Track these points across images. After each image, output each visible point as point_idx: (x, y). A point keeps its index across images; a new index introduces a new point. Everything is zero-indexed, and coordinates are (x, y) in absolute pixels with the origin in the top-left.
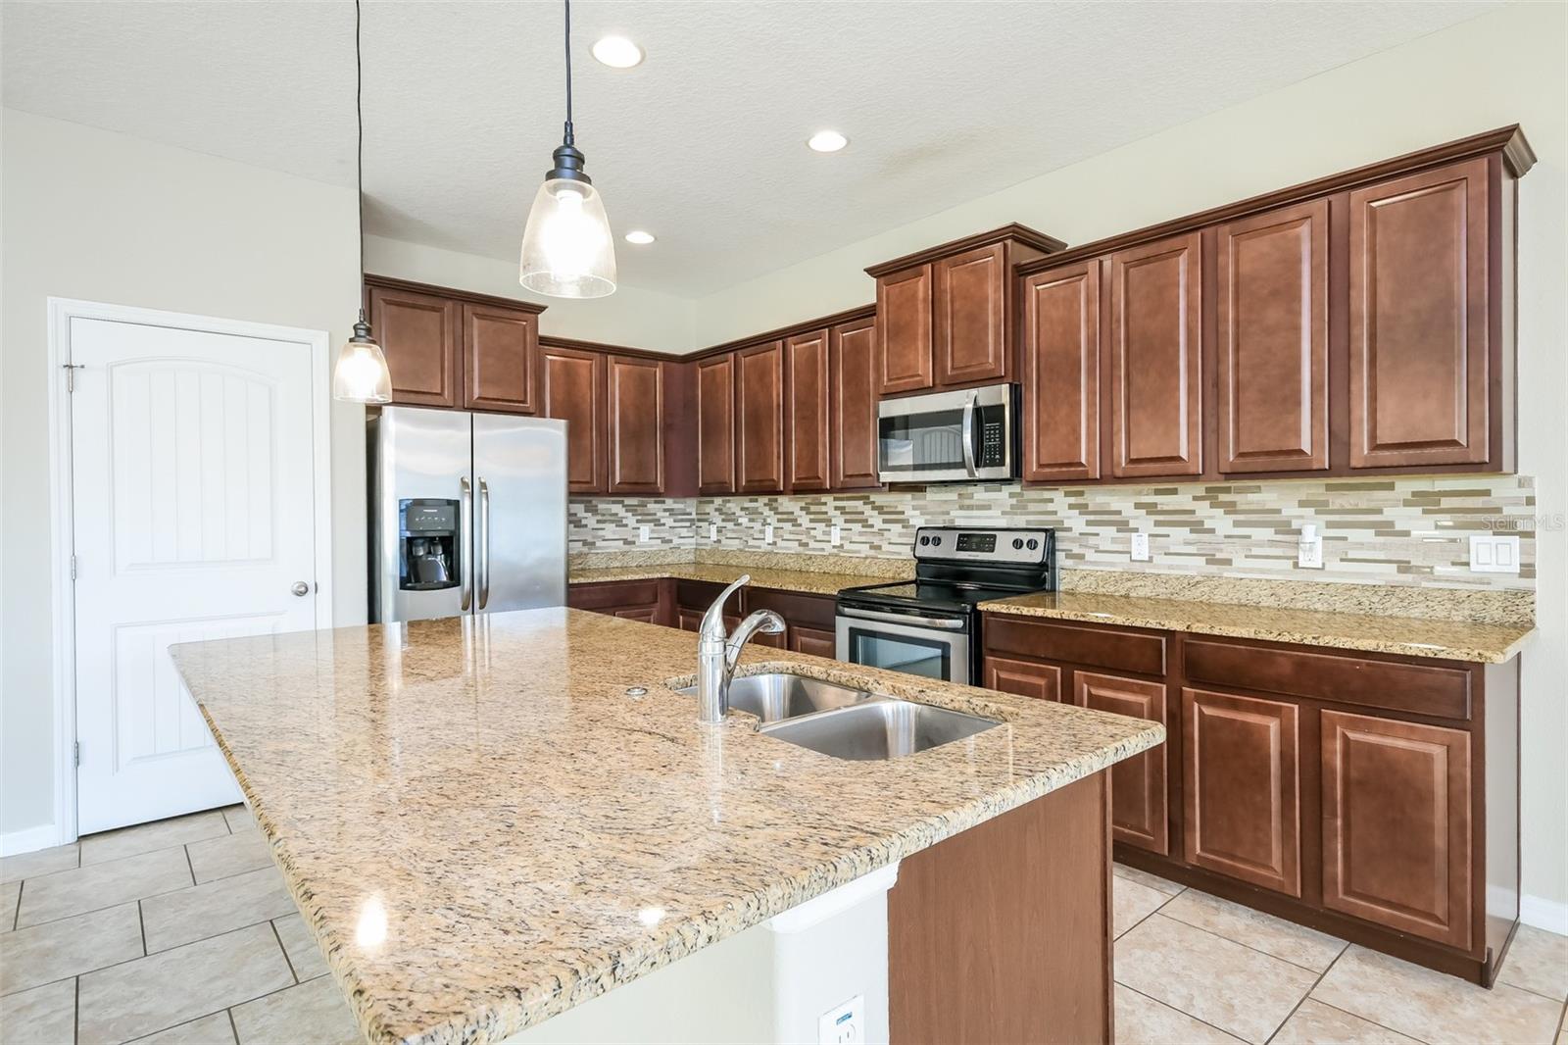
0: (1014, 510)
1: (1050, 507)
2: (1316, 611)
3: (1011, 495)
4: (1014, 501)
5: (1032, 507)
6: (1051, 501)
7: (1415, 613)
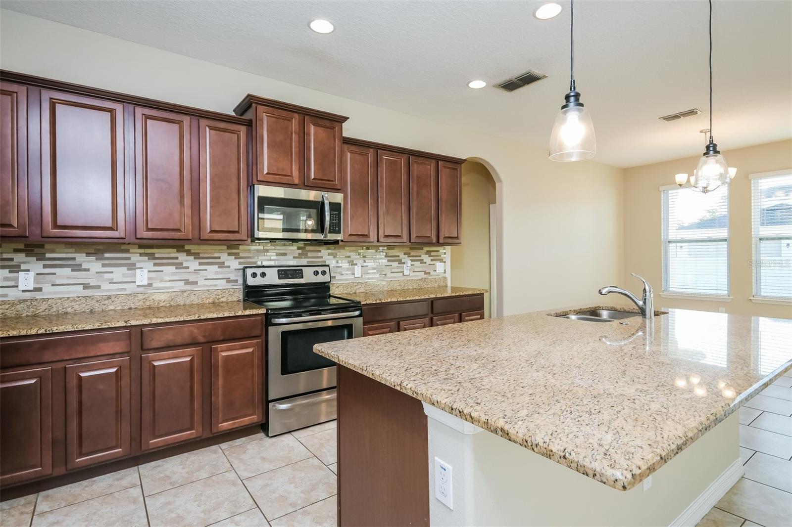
0: (300, 256)
1: (319, 254)
2: (410, 289)
3: (299, 248)
4: (300, 251)
5: (310, 254)
6: (320, 251)
7: (429, 286)
